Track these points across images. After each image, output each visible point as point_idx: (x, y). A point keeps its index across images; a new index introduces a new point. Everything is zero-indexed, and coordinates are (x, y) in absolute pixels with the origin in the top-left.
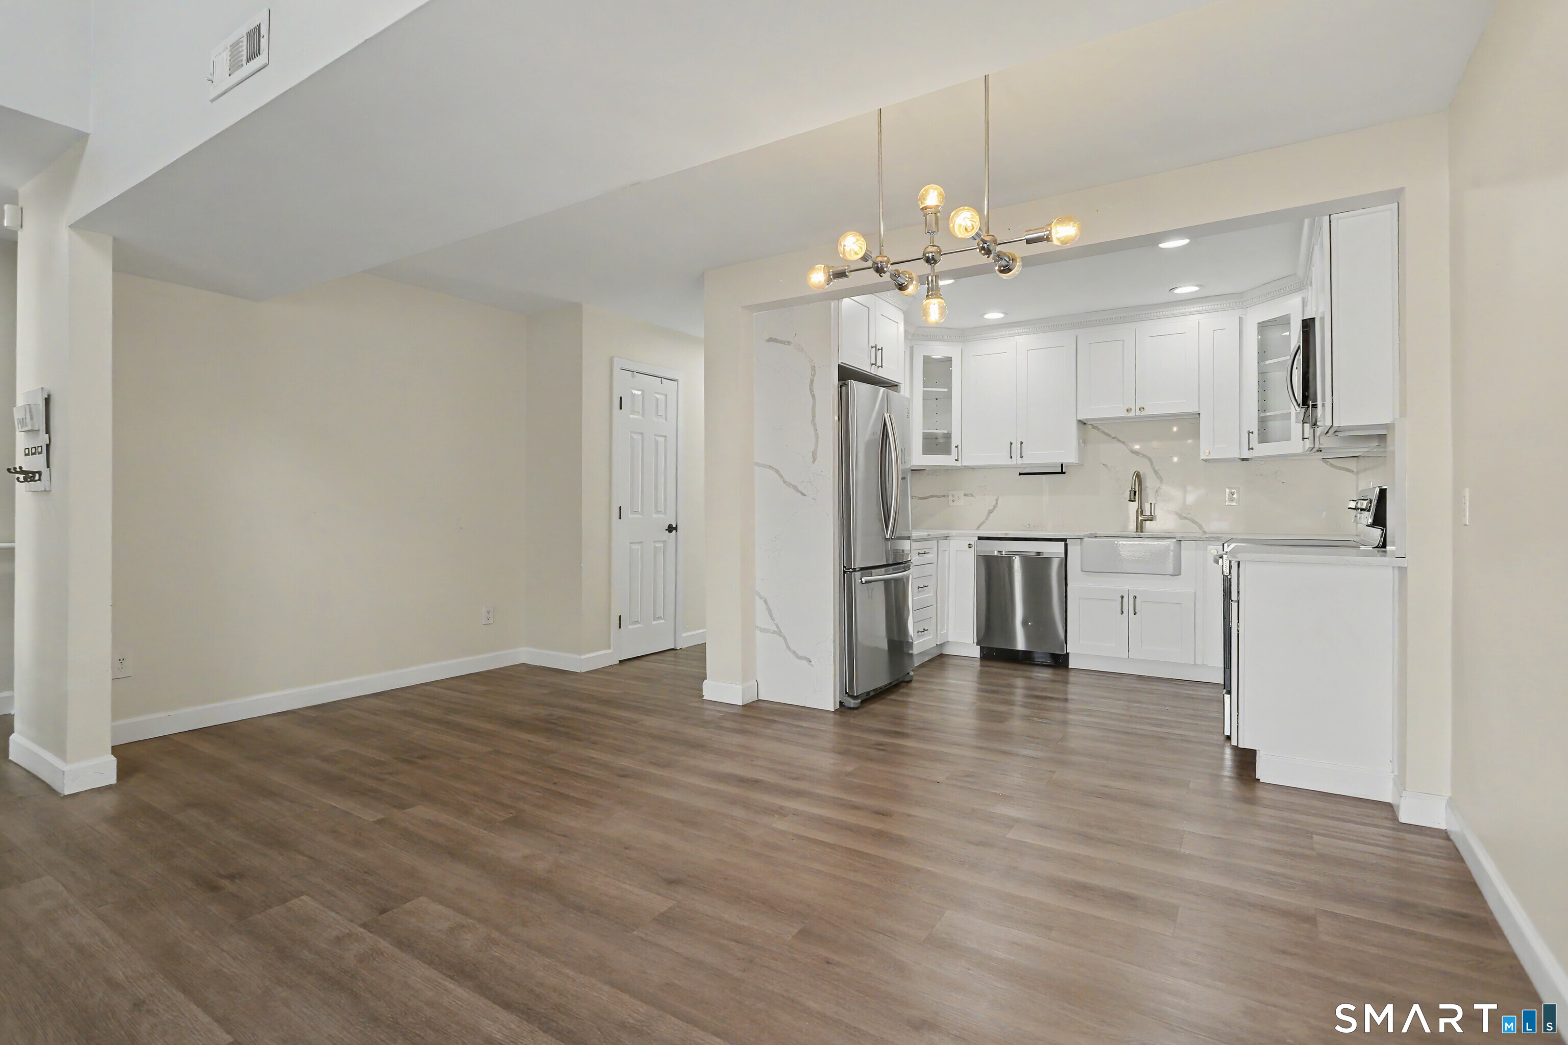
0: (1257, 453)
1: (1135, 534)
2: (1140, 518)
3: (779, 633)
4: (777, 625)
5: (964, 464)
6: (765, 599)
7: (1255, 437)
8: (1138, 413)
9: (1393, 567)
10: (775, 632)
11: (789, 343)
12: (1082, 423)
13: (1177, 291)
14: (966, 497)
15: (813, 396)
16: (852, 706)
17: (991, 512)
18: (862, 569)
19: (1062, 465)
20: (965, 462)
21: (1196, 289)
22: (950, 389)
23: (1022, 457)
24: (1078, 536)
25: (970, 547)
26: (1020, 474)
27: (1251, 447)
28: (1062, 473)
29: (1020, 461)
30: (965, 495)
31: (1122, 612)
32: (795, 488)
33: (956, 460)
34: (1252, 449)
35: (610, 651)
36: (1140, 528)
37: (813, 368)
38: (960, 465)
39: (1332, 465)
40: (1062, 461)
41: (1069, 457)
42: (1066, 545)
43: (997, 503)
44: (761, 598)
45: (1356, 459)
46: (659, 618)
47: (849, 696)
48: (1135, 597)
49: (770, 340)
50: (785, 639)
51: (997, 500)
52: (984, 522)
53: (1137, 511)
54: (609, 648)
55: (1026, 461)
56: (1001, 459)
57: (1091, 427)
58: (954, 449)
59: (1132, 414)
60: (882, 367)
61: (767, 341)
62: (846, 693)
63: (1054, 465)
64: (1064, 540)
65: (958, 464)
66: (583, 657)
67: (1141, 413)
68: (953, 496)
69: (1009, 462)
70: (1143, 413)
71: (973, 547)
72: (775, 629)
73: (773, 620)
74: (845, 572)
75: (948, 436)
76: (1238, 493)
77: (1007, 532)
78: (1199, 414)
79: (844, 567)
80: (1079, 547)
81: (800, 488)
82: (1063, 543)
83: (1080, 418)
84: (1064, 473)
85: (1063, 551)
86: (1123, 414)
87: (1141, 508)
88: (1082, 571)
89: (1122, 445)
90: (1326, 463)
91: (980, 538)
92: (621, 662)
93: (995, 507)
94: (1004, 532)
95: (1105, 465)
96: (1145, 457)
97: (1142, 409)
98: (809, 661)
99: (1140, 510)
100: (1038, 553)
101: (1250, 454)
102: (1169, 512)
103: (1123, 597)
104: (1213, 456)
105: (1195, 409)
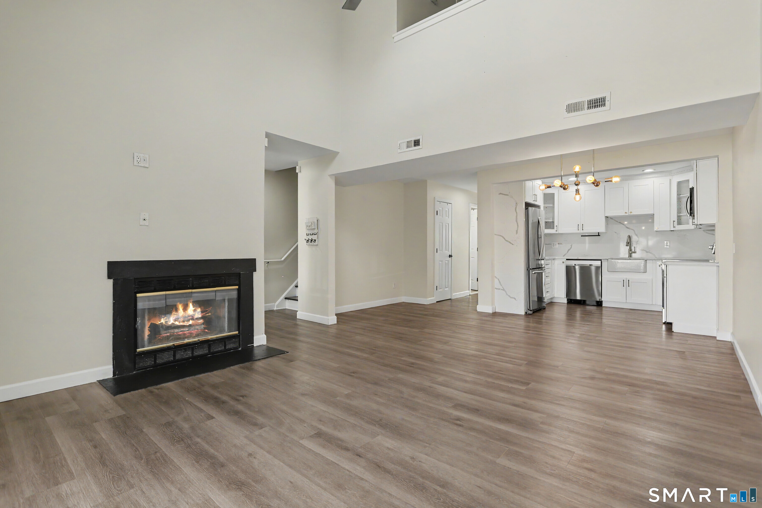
0: (677, 229)
1: (628, 258)
2: (630, 252)
3: (504, 290)
4: (503, 287)
5: (559, 232)
6: (498, 278)
7: (676, 223)
8: (630, 214)
10: (502, 289)
11: (507, 195)
12: (606, 217)
13: (645, 171)
15: (516, 213)
16: (530, 313)
17: (569, 250)
18: (533, 269)
19: (599, 233)
20: (560, 231)
21: (653, 170)
22: (554, 204)
23: (583, 230)
24: (606, 258)
25: (563, 263)
26: (582, 236)
27: (674, 226)
28: (599, 235)
29: (582, 231)
30: (558, 244)
31: (624, 286)
32: (510, 243)
33: (556, 231)
34: (675, 227)
35: (434, 298)
36: (630, 256)
37: (516, 203)
39: (707, 233)
40: (598, 232)
41: (601, 228)
42: (601, 262)
43: (571, 247)
44: (496, 278)
46: (446, 288)
47: (529, 310)
48: (629, 280)
49: (500, 194)
50: (506, 292)
52: (566, 254)
53: (629, 250)
54: (434, 297)
55: (584, 231)
56: (575, 230)
57: (610, 218)
58: (555, 227)
59: (627, 214)
60: (537, 201)
61: (499, 194)
62: (528, 309)
63: (595, 233)
64: (601, 260)
65: (557, 232)
66: (428, 299)
68: (553, 244)
69: (577, 232)
70: (632, 214)
71: (564, 263)
72: (503, 289)
73: (501, 285)
74: (527, 270)
75: (553, 222)
76: (670, 243)
77: (578, 257)
78: (654, 214)
79: (527, 268)
80: (607, 263)
81: (511, 242)
82: (600, 261)
83: (605, 216)
84: (600, 236)
85: (600, 264)
86: (624, 214)
87: (630, 249)
88: (608, 271)
89: (622, 225)
90: (704, 231)
91: (567, 260)
92: (437, 302)
94: (577, 257)
95: (616, 233)
96: (632, 229)
97: (631, 212)
98: (515, 299)
99: (630, 250)
100: (590, 265)
101: (675, 229)
102: (642, 250)
103: (624, 280)
104: (660, 230)
105: (652, 212)
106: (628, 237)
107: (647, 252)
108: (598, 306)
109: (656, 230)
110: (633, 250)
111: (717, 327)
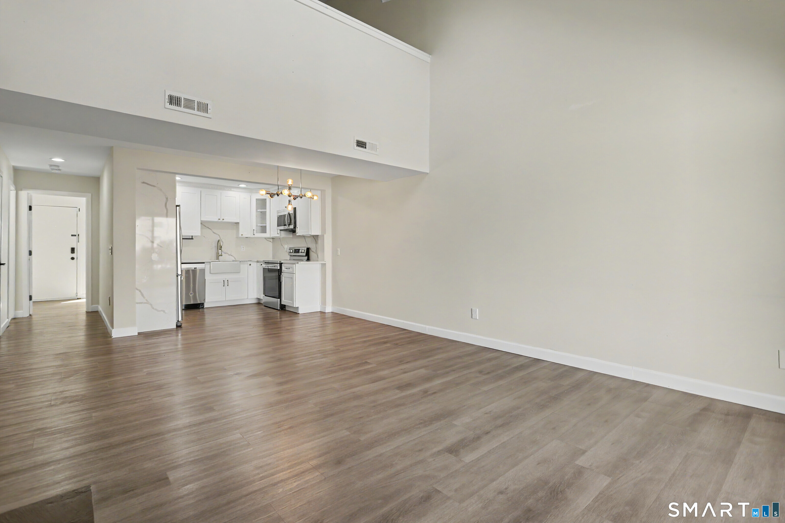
0: (255, 236)
2: (218, 255)
3: (147, 303)
4: (146, 300)
6: (139, 290)
7: (255, 231)
9: (320, 264)
10: (145, 303)
11: (154, 186)
12: (202, 222)
13: (240, 186)
15: (167, 209)
16: (179, 325)
19: (192, 236)
21: (246, 186)
24: (208, 261)
27: (254, 234)
31: (224, 286)
36: (218, 258)
37: (167, 199)
40: (192, 235)
42: (205, 265)
44: (137, 289)
47: (180, 321)
49: (144, 183)
50: (151, 305)
57: (205, 223)
59: (220, 221)
61: (142, 183)
63: (189, 236)
64: (203, 263)
70: (223, 221)
72: (146, 301)
73: (144, 298)
74: (177, 276)
76: (245, 247)
78: (239, 223)
80: (209, 265)
83: (201, 220)
84: (193, 239)
85: (204, 267)
86: (217, 220)
88: (210, 273)
89: (211, 231)
90: (266, 240)
95: (204, 237)
96: (218, 235)
97: (223, 219)
98: (164, 311)
99: (217, 253)
100: (195, 268)
101: (253, 236)
102: (225, 253)
103: (224, 281)
104: (243, 236)
105: (238, 221)
106: (219, 241)
107: (229, 255)
108: (203, 308)
109: (240, 236)
110: (220, 253)
111: (321, 304)
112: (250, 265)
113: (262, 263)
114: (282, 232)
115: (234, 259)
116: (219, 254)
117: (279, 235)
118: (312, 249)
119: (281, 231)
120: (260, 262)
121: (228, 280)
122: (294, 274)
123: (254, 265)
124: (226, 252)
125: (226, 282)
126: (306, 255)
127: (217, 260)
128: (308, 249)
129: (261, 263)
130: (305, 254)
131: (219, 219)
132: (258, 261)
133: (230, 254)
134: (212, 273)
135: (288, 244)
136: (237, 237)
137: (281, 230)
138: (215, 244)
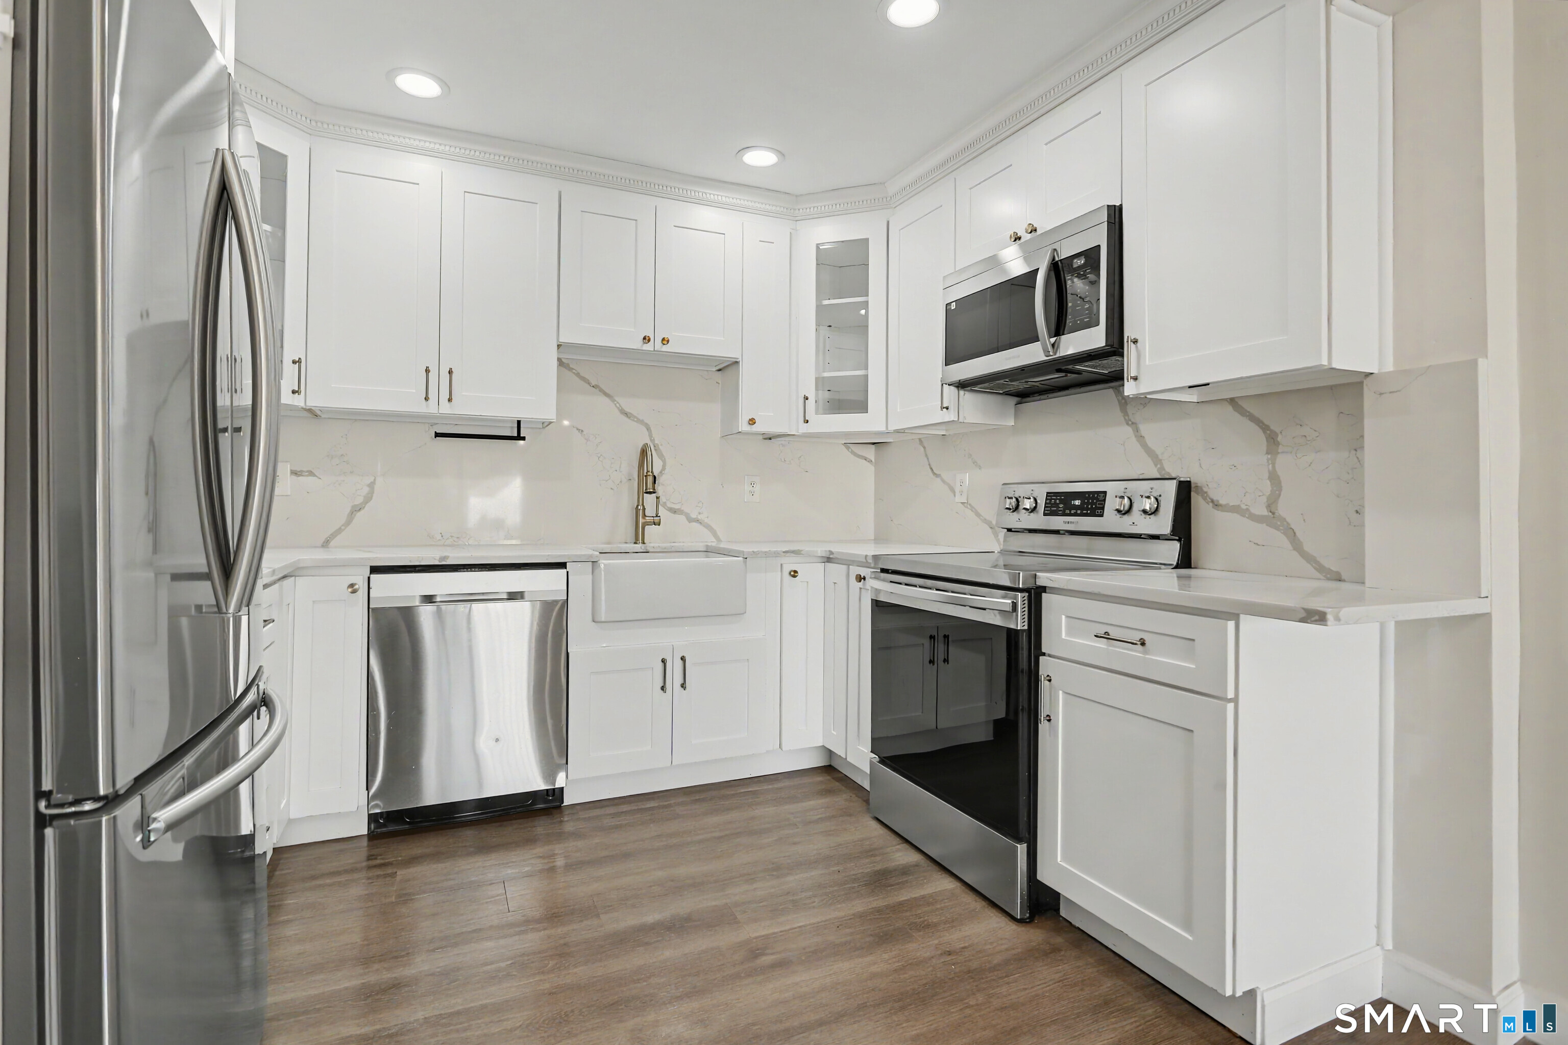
0: (810, 428)
2: (641, 520)
5: (311, 403)
7: (811, 403)
8: (658, 346)
13: (746, 157)
14: (294, 477)
17: (358, 510)
19: (519, 422)
21: (773, 162)
23: (449, 400)
25: (354, 592)
26: (437, 435)
27: (806, 419)
28: (519, 437)
29: (446, 408)
30: (294, 473)
31: (664, 687)
33: (294, 392)
34: (808, 421)
36: (638, 536)
38: (302, 404)
40: (520, 417)
42: (566, 575)
43: (371, 492)
45: (873, 446)
51: (372, 485)
52: (339, 531)
53: (637, 510)
55: (456, 408)
56: (405, 399)
58: (289, 366)
59: (649, 347)
63: (504, 423)
64: (562, 565)
65: (299, 401)
67: (661, 347)
69: (421, 408)
70: (665, 348)
71: (359, 590)
76: (759, 484)
78: (742, 360)
80: (590, 576)
83: (561, 339)
84: (523, 439)
85: (564, 587)
86: (637, 344)
87: (643, 504)
88: (594, 623)
89: (606, 400)
90: (848, 448)
91: (369, 570)
93: (368, 499)
95: (580, 430)
96: (641, 422)
97: (665, 341)
99: (639, 511)
101: (803, 429)
102: (674, 511)
103: (664, 661)
104: (755, 428)
105: (731, 353)
106: (644, 452)
107: (690, 520)
108: (559, 807)
109: (744, 427)
110: (650, 511)
111: (1389, 945)
112: (794, 574)
113: (863, 572)
114: (967, 397)
115: (712, 542)
116: (644, 516)
117: (950, 416)
118: (1214, 494)
119: (962, 392)
120: (848, 562)
121: (683, 659)
122: (1230, 707)
123: (813, 572)
124: (676, 507)
125: (675, 669)
126: (1174, 531)
127: (635, 543)
128: (1185, 490)
129: (856, 570)
130: (1164, 523)
131: (646, 339)
132: (831, 553)
133: (693, 516)
134: (603, 619)
135: (980, 468)
136: (730, 435)
137: (962, 385)
138: (629, 465)
